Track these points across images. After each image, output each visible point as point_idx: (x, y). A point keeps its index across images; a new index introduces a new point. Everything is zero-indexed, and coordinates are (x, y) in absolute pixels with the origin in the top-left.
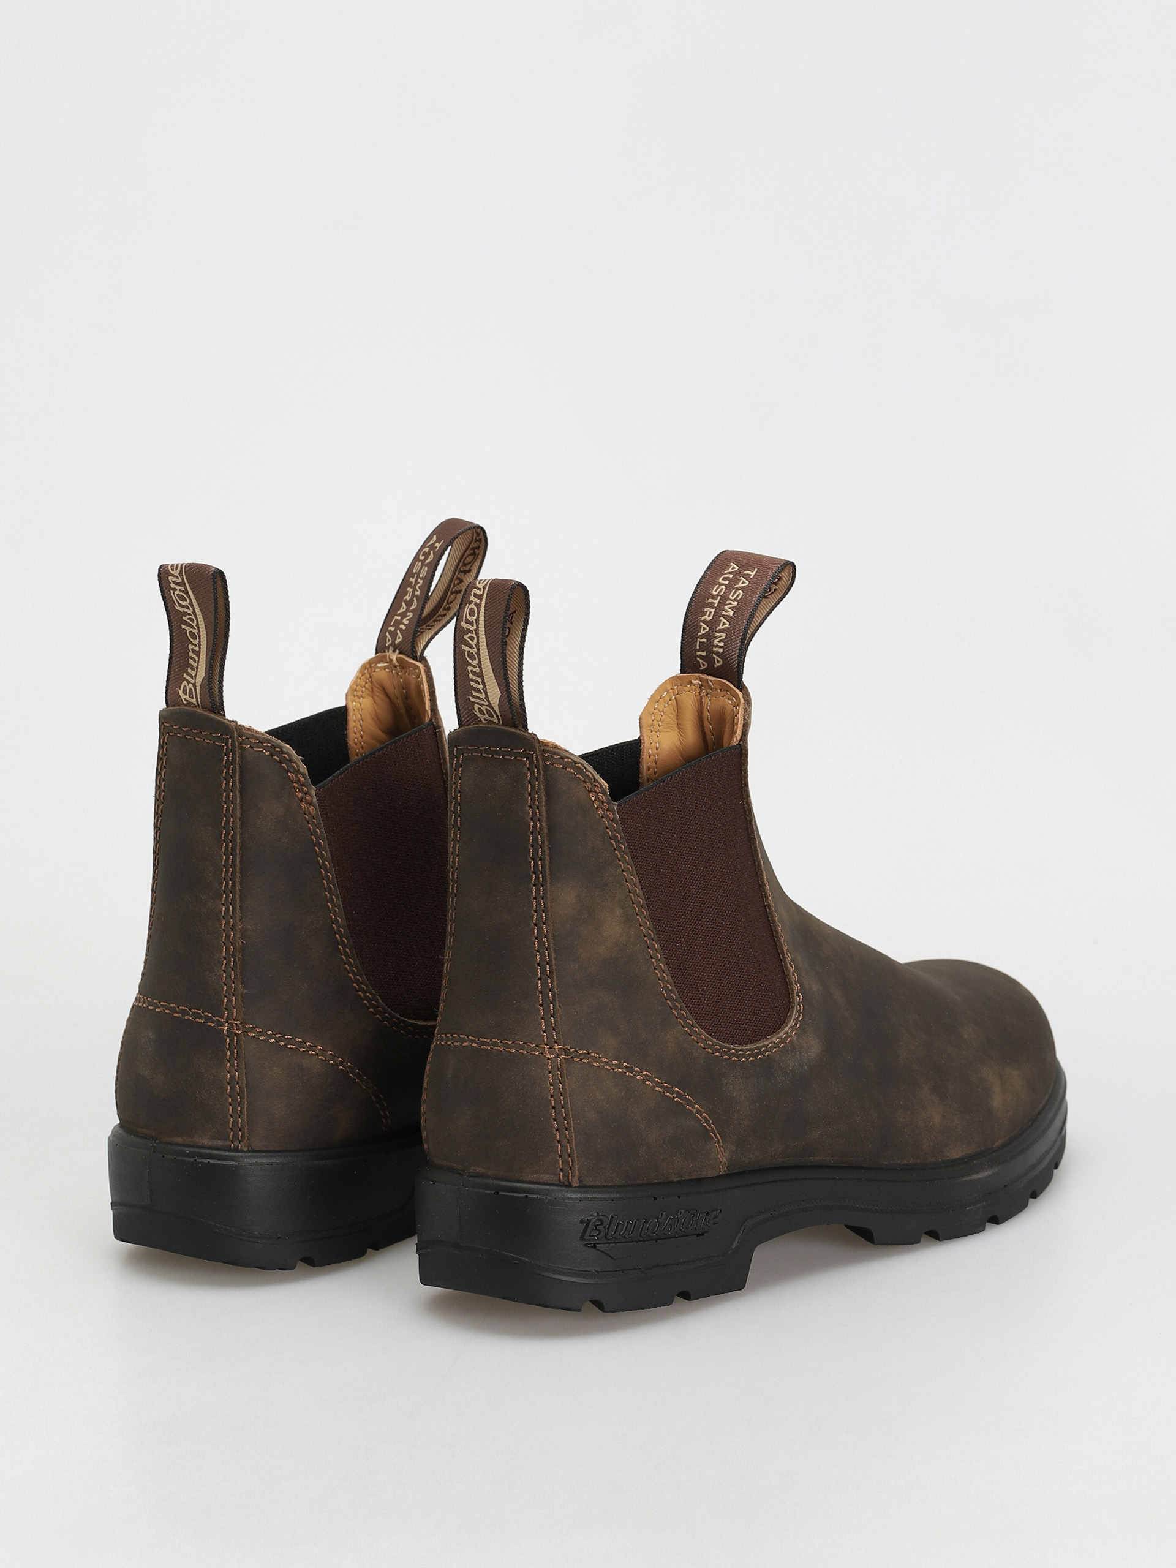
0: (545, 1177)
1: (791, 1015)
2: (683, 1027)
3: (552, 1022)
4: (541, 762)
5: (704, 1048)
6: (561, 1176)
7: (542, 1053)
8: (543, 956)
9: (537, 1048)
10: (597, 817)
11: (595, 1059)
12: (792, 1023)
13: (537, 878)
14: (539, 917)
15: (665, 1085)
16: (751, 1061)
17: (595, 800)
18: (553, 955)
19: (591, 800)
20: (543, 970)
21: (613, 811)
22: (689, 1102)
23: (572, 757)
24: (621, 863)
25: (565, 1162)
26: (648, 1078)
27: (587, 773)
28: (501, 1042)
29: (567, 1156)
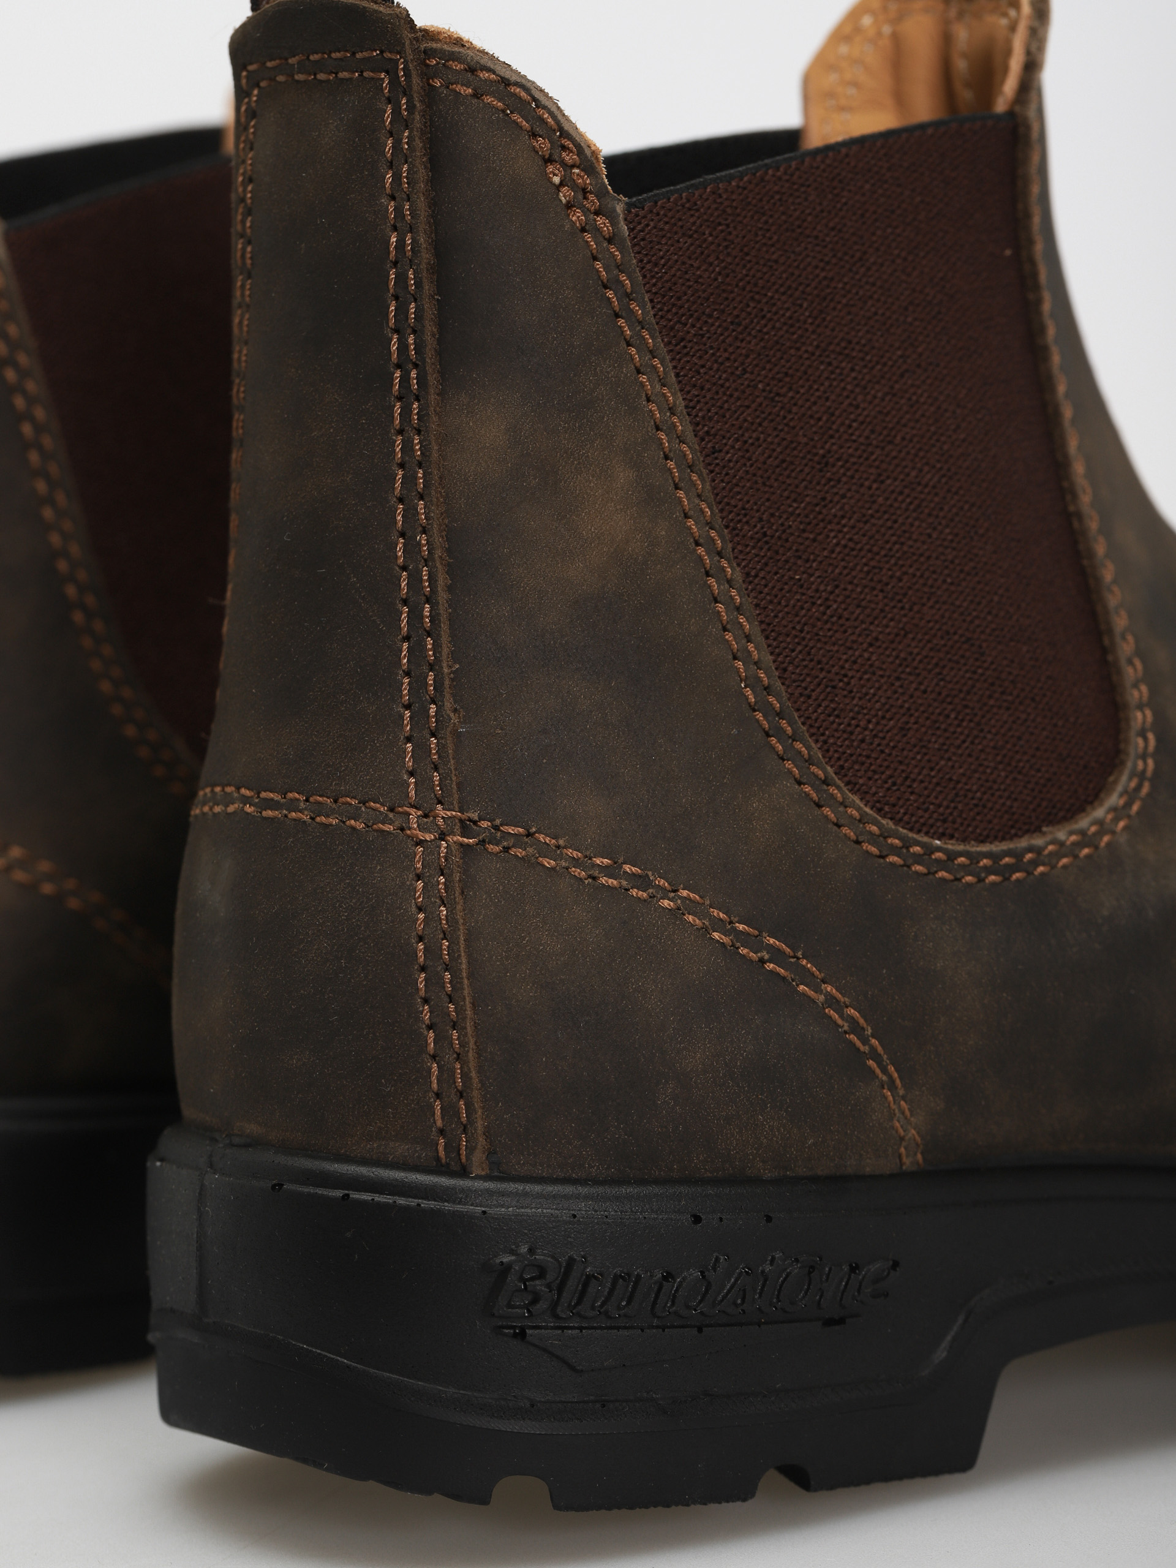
0: (400, 1149)
1: (1116, 782)
2: (800, 783)
3: (430, 749)
4: (416, 80)
5: (858, 842)
6: (441, 1148)
7: (402, 829)
8: (415, 581)
9: (391, 815)
10: (567, 227)
11: (545, 850)
12: (1114, 799)
13: (405, 379)
14: (409, 480)
15: (741, 927)
16: (994, 884)
17: (562, 184)
18: (442, 580)
19: (552, 183)
20: (415, 616)
21: (611, 216)
22: (806, 977)
23: (498, 69)
24: (633, 350)
25: (450, 1111)
26: (690, 906)
27: (541, 112)
28: (307, 800)
29: (454, 1097)
